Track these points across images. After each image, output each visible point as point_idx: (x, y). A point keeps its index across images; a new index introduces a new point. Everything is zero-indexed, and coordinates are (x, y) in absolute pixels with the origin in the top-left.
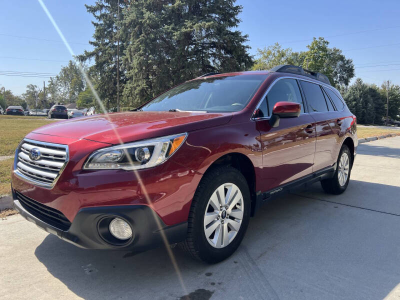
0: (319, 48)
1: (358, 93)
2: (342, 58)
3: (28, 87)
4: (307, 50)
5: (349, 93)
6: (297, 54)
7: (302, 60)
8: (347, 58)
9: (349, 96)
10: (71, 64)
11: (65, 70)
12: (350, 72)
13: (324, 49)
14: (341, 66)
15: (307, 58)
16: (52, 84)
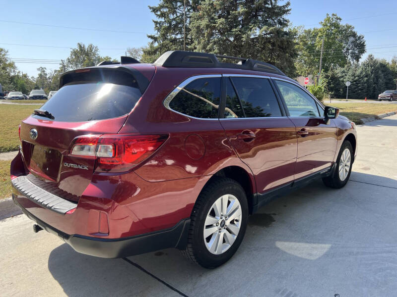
0: (332, 25)
1: (369, 69)
2: (354, 35)
3: (39, 69)
4: (320, 27)
5: (360, 70)
6: (309, 31)
7: (315, 36)
8: (358, 35)
9: (361, 73)
10: (80, 46)
11: (75, 53)
12: (361, 48)
13: (336, 26)
14: (352, 42)
15: (320, 34)
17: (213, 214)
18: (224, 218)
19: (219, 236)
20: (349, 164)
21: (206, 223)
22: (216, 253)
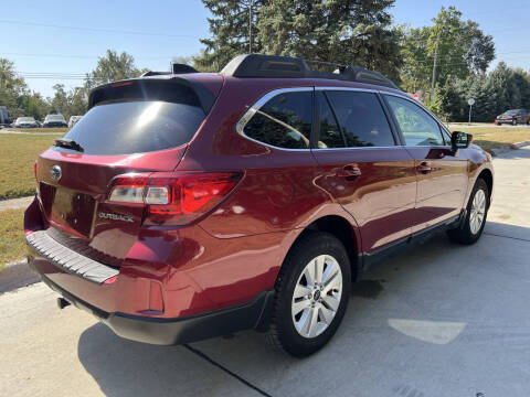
0: (449, 21)
1: (500, 81)
2: (479, 35)
3: (54, 87)
4: (432, 25)
5: (488, 83)
6: (417, 32)
7: (425, 38)
8: (485, 34)
9: (489, 87)
10: (111, 55)
11: (103, 64)
12: (488, 52)
13: (455, 23)
14: (477, 45)
15: (432, 35)
16: (89, 82)
17: (304, 282)
18: (318, 288)
19: (312, 312)
20: (483, 211)
21: (296, 295)
22: (308, 336)
